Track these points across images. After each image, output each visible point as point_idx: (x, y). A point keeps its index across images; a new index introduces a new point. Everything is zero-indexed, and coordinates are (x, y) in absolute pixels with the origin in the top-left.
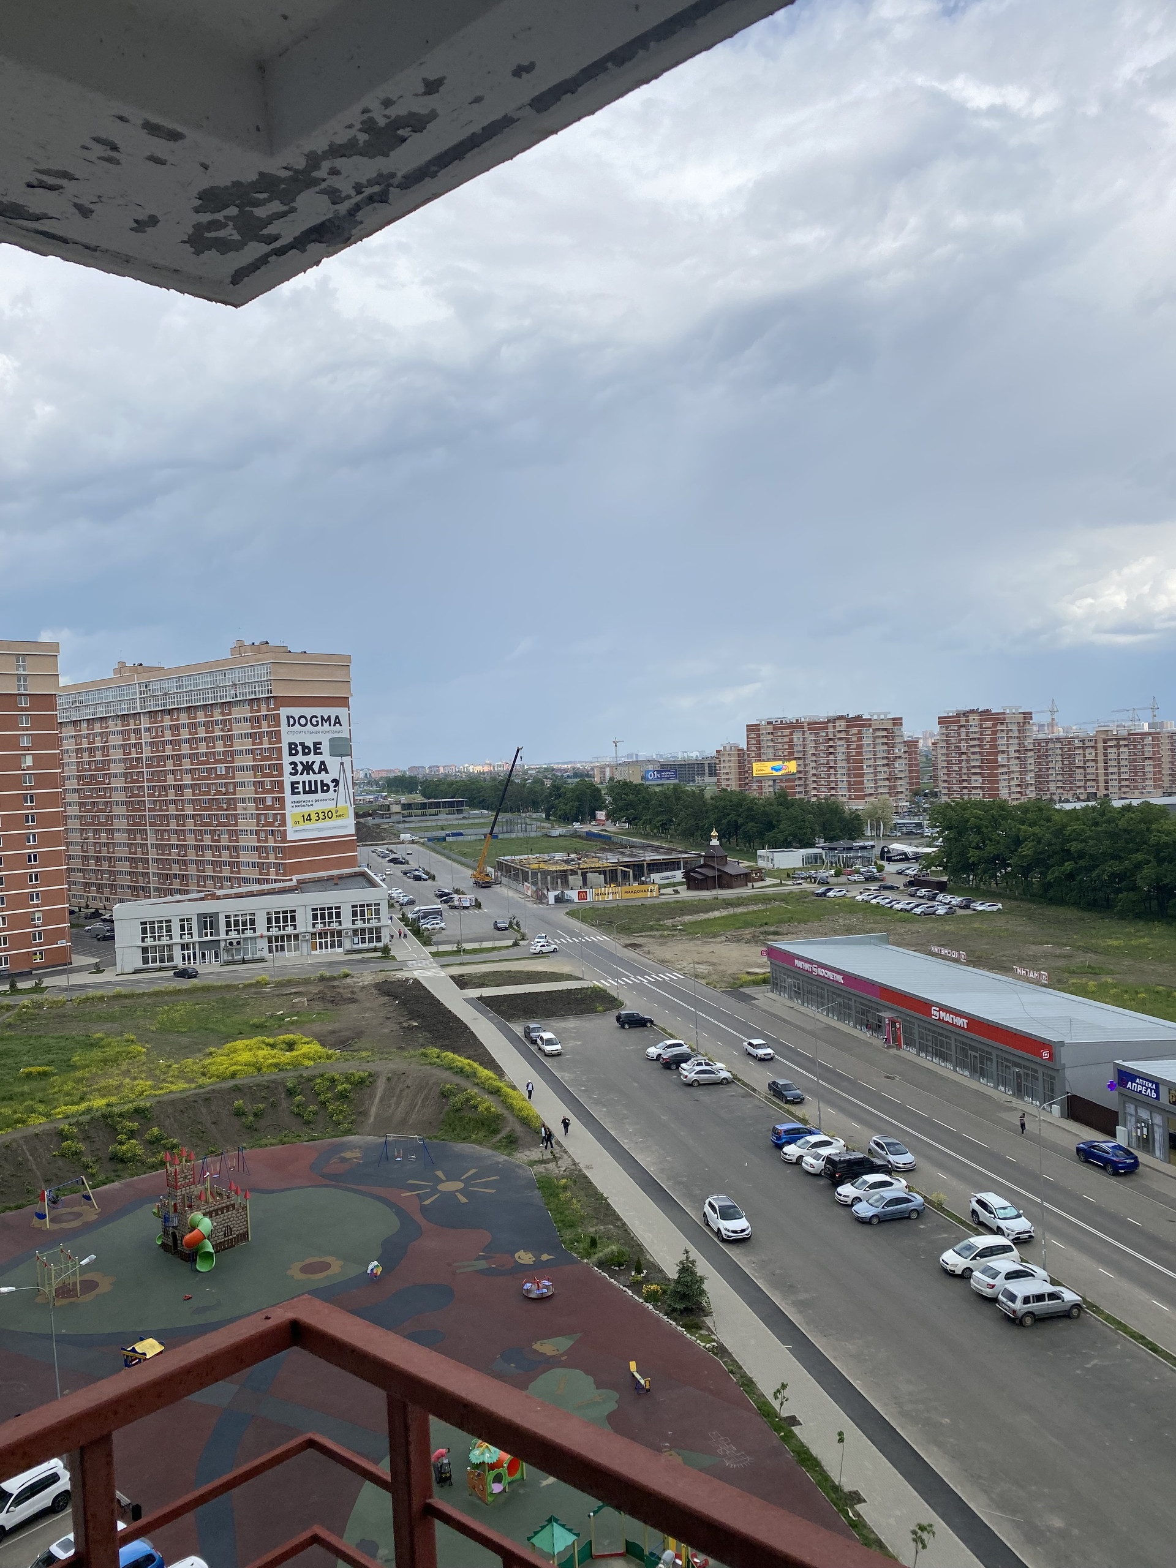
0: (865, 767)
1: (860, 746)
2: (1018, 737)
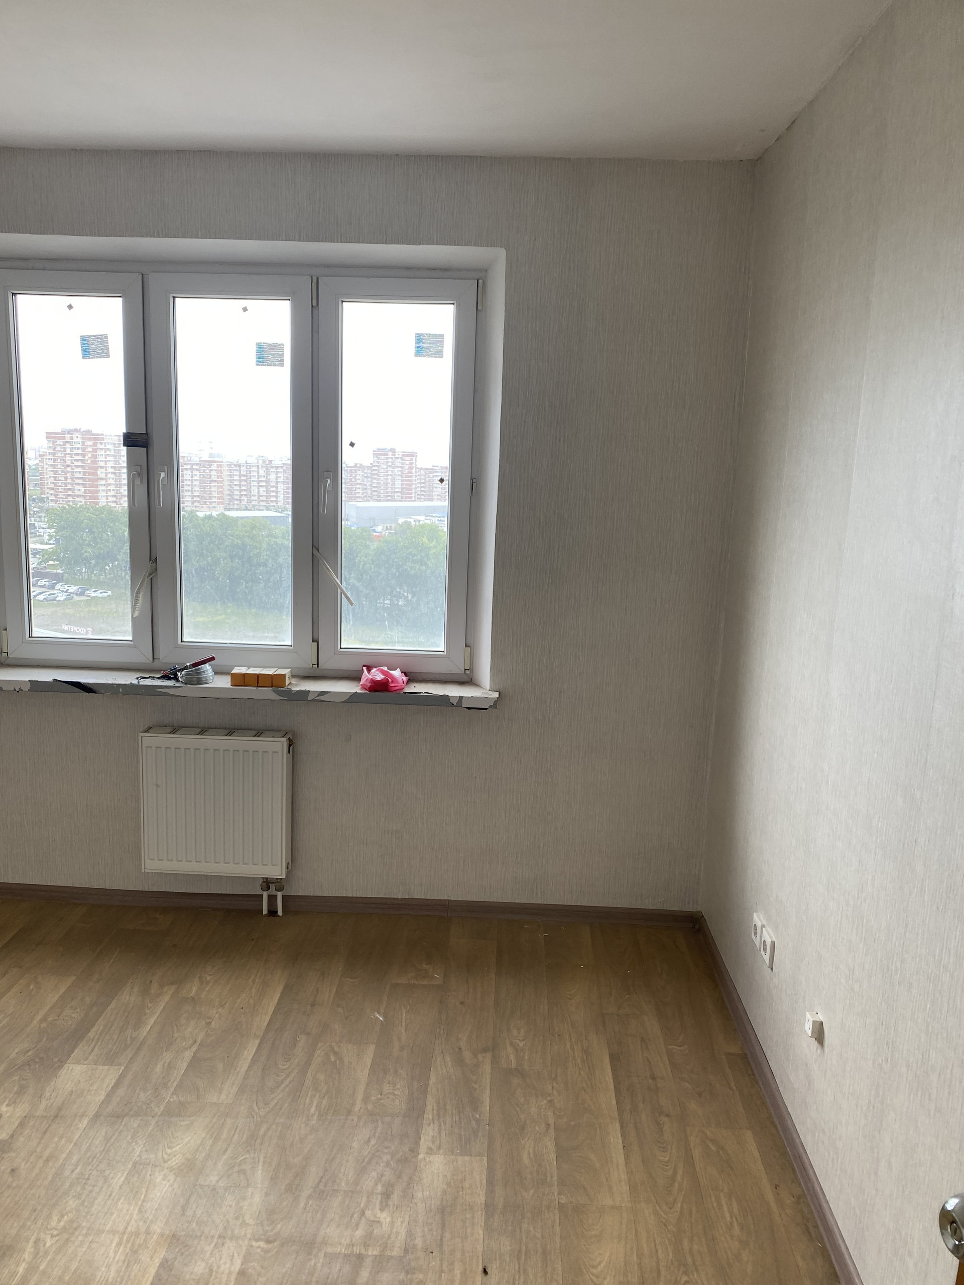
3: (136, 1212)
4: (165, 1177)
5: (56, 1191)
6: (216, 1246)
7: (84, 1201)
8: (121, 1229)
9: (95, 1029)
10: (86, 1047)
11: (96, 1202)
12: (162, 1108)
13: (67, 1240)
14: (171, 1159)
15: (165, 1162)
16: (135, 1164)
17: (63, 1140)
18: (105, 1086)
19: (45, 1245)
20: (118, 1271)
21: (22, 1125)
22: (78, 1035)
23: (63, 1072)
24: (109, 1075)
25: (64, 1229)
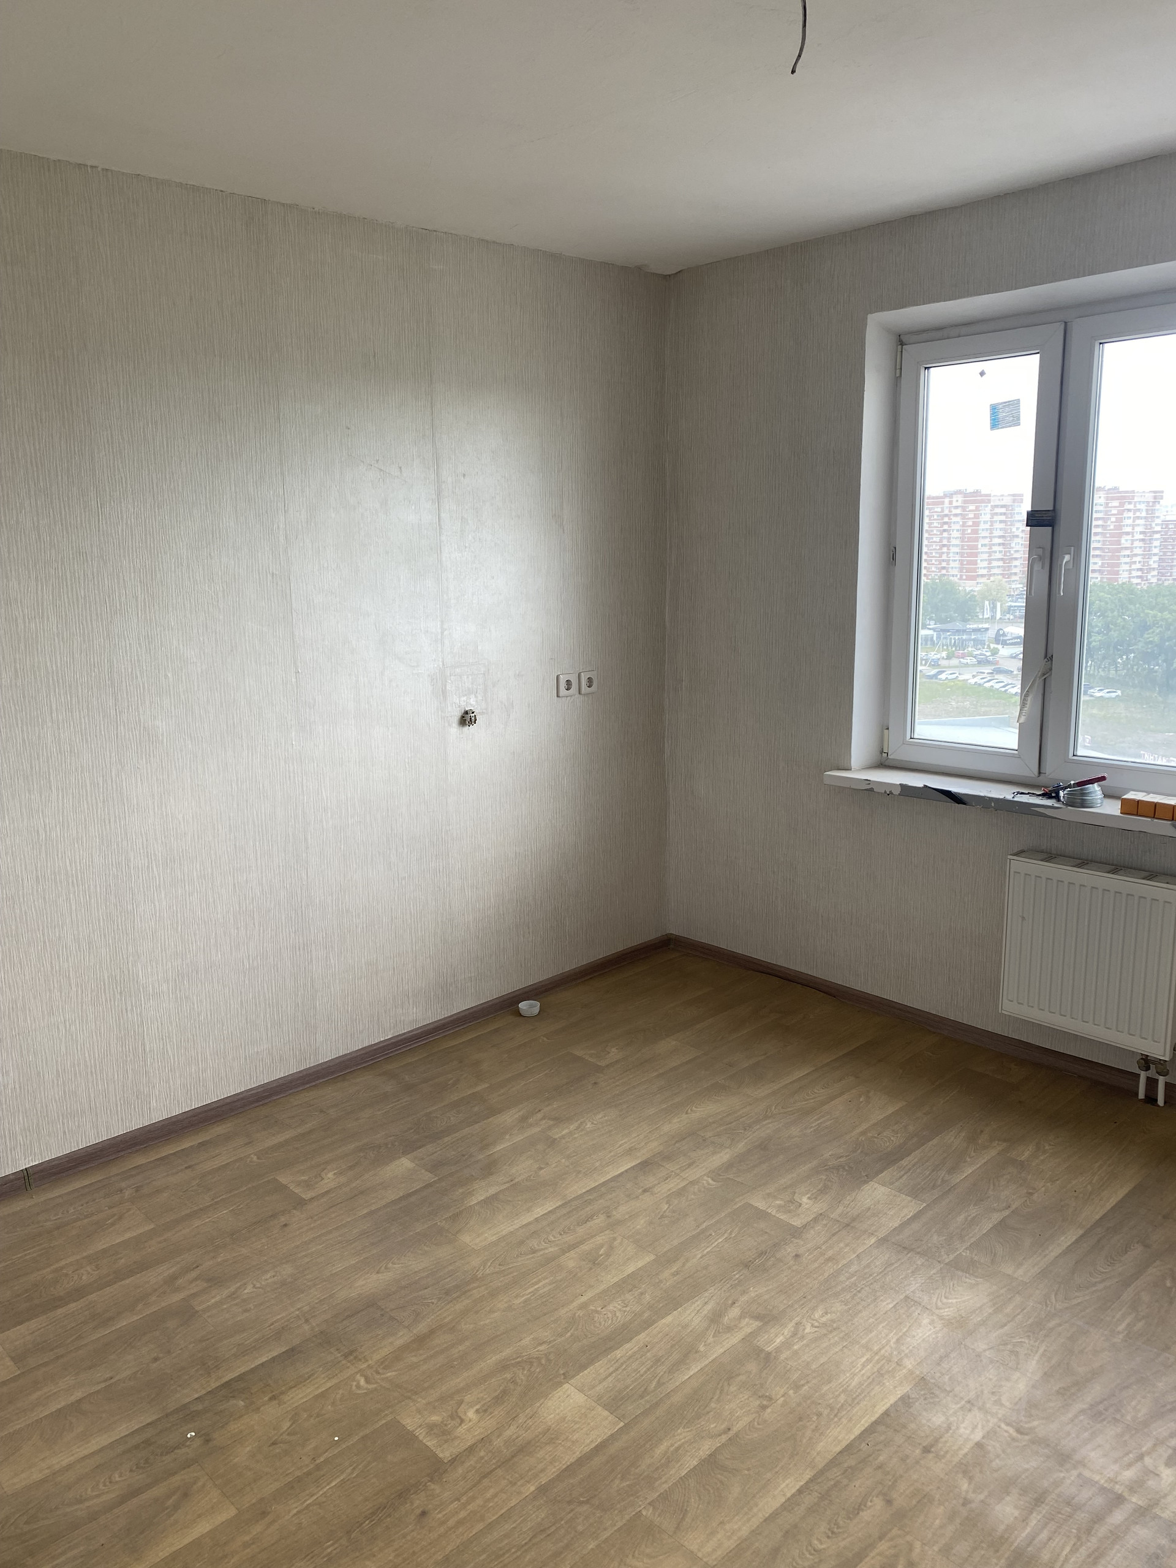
0: (980, 546)
1: (976, 524)
2: (1146, 518)
3: (894, 1340)
4: (932, 1322)
5: (828, 1289)
6: (962, 1408)
7: (850, 1309)
8: (876, 1348)
9: (909, 1158)
10: (895, 1173)
11: (860, 1315)
12: (952, 1257)
13: (825, 1335)
14: (944, 1309)
15: (937, 1308)
16: (907, 1297)
17: (848, 1248)
18: (902, 1215)
19: (804, 1330)
20: (860, 1384)
21: (816, 1220)
22: (890, 1159)
23: (867, 1187)
24: (909, 1207)
25: (825, 1325)
